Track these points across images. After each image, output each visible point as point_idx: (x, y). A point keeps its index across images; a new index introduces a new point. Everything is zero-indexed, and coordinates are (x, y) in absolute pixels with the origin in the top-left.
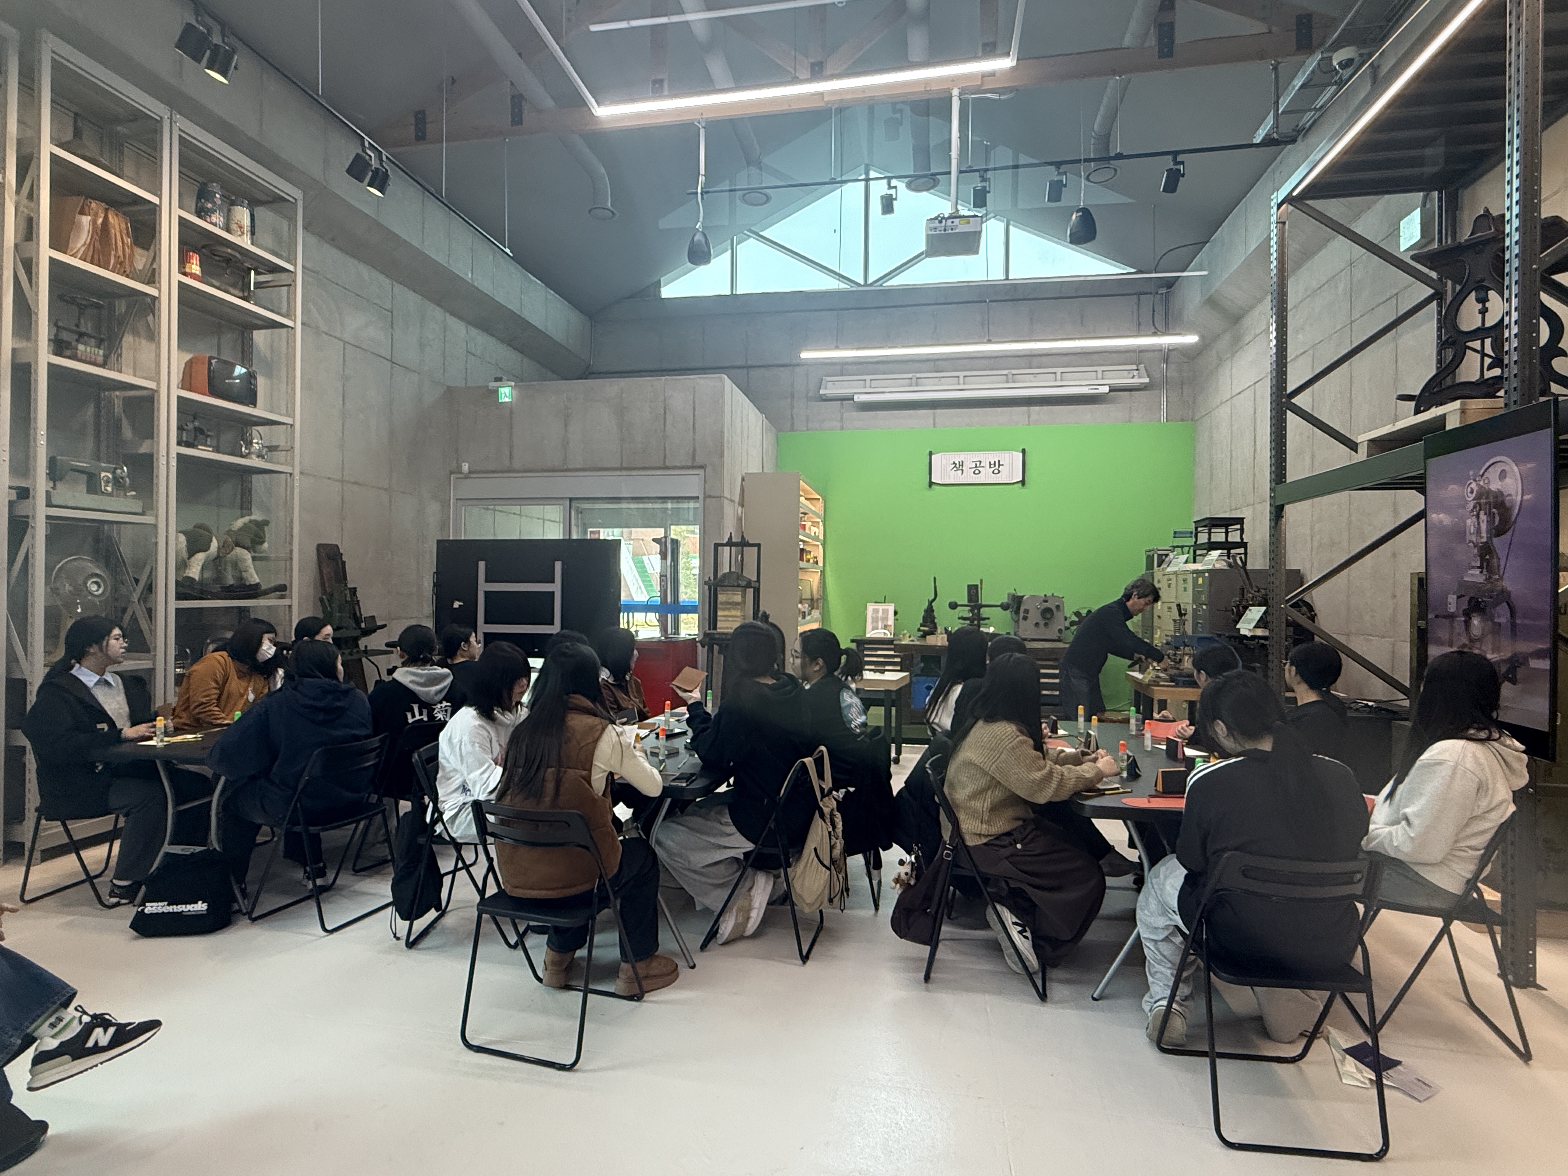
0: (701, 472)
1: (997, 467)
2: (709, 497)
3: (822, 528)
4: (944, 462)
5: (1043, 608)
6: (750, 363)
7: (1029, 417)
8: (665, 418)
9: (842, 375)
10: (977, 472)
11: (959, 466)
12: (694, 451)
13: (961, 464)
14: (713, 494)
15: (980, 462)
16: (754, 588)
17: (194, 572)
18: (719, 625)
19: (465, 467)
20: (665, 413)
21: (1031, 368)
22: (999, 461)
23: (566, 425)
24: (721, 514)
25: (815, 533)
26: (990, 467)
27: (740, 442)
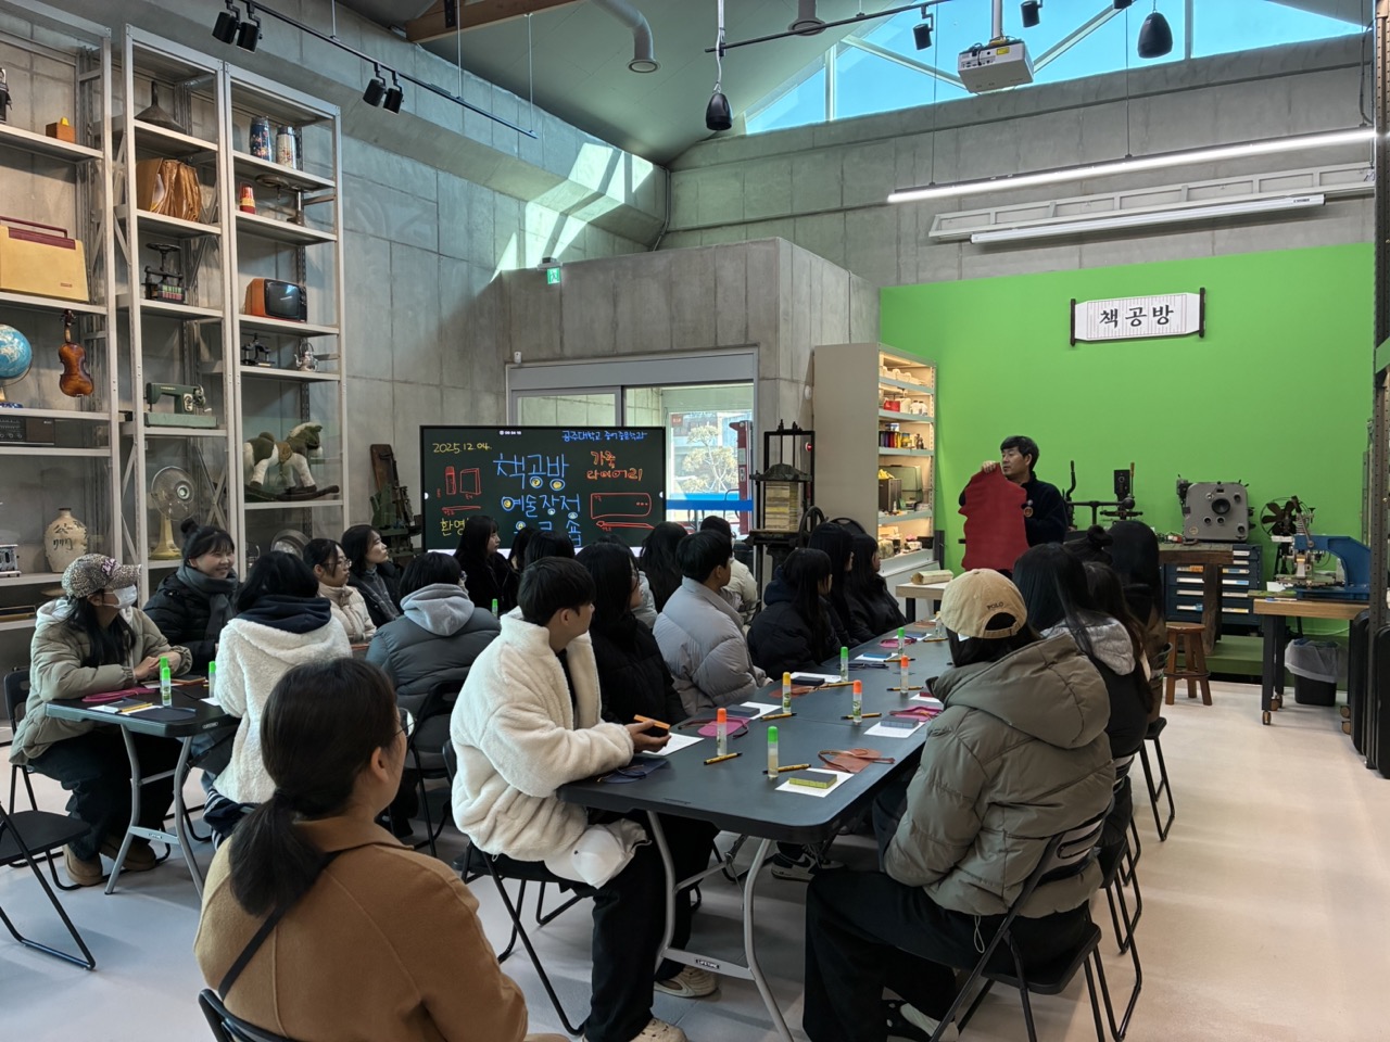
0: (755, 350)
1: (1164, 315)
2: (764, 379)
3: (932, 403)
4: (1091, 312)
5: (1216, 498)
7: (1213, 243)
8: (716, 293)
9: (960, 210)
10: (1136, 322)
11: (1111, 316)
12: (747, 327)
13: (1115, 313)
14: (767, 375)
15: (1141, 309)
16: (805, 482)
17: (260, 476)
18: (767, 523)
19: (518, 357)
20: (716, 285)
21: (1216, 177)
22: (1167, 307)
23: (615, 306)
24: (776, 399)
25: (921, 411)
26: (1155, 315)
27: (807, 310)
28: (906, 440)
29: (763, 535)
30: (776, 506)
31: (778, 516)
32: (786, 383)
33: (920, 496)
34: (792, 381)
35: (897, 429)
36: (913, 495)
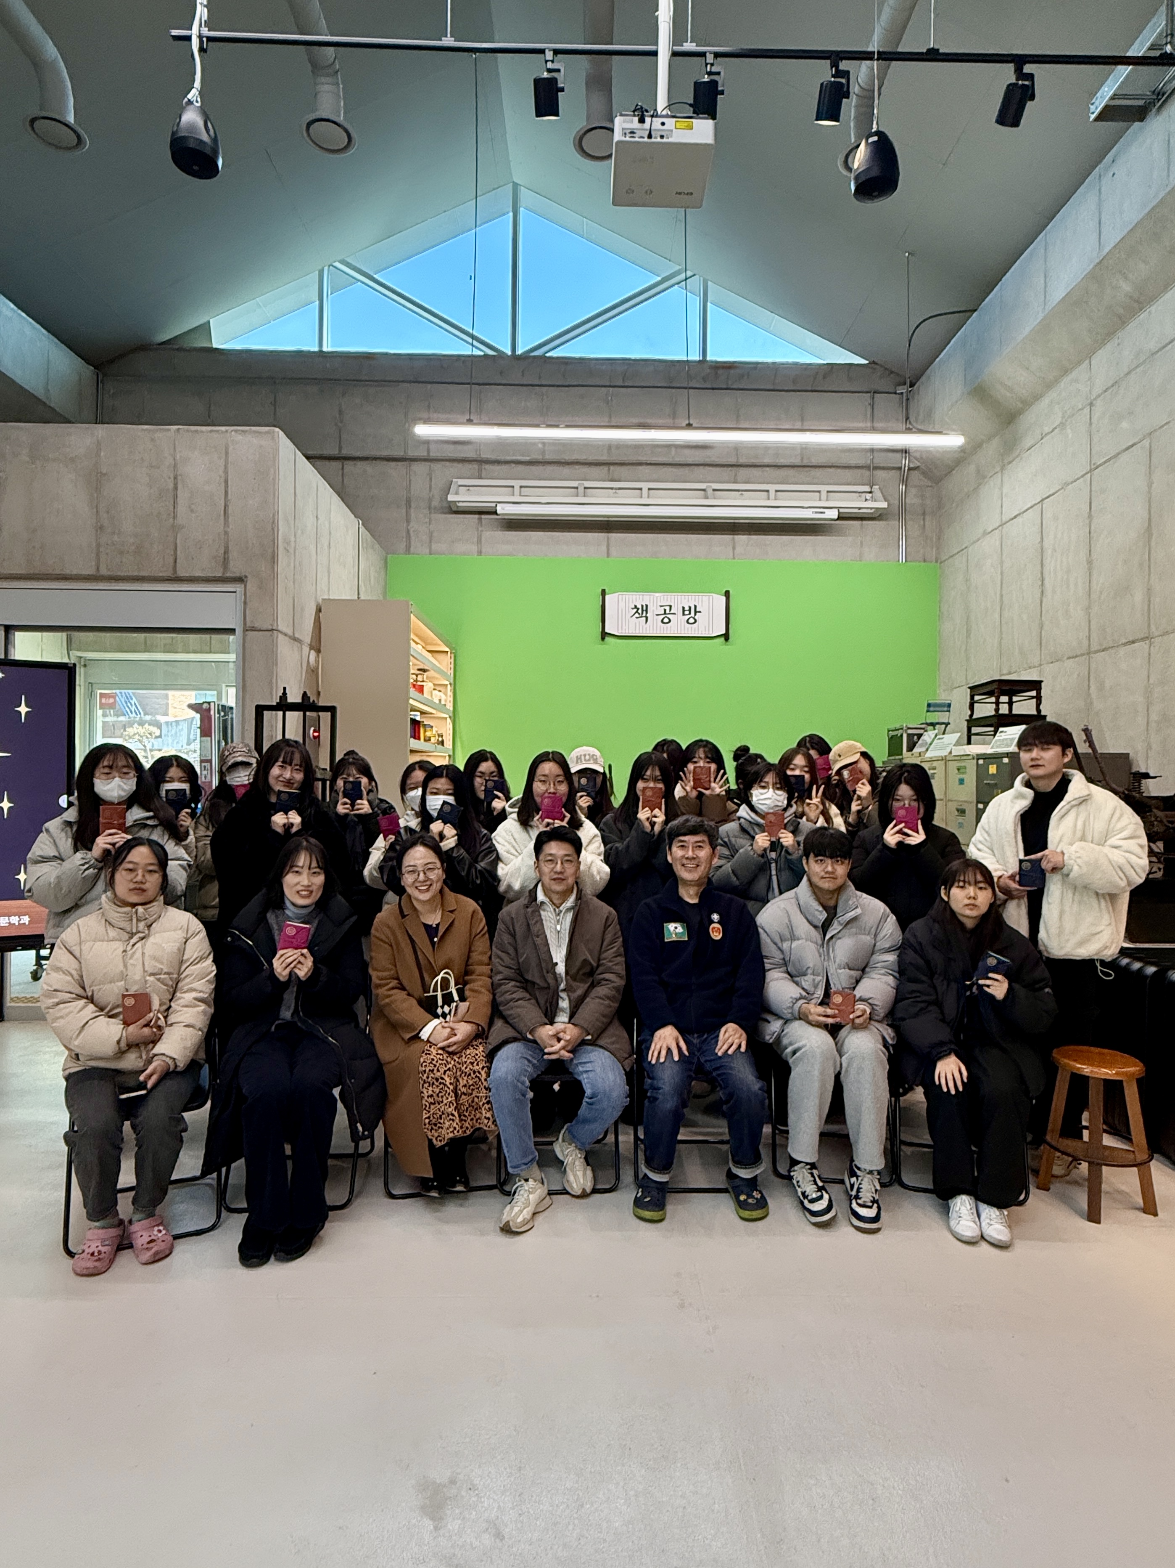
0: (239, 588)
1: (692, 614)
2: (253, 629)
3: (450, 693)
4: (622, 605)
6: (345, 452)
7: (734, 548)
8: (175, 497)
9: (480, 477)
10: (666, 620)
11: (642, 611)
12: (226, 552)
13: (645, 609)
14: (257, 625)
15: (671, 607)
20: (176, 488)
21: (735, 482)
22: (695, 607)
24: (271, 658)
25: (440, 700)
26: (684, 614)
28: (428, 734)
32: (286, 638)
35: (418, 718)
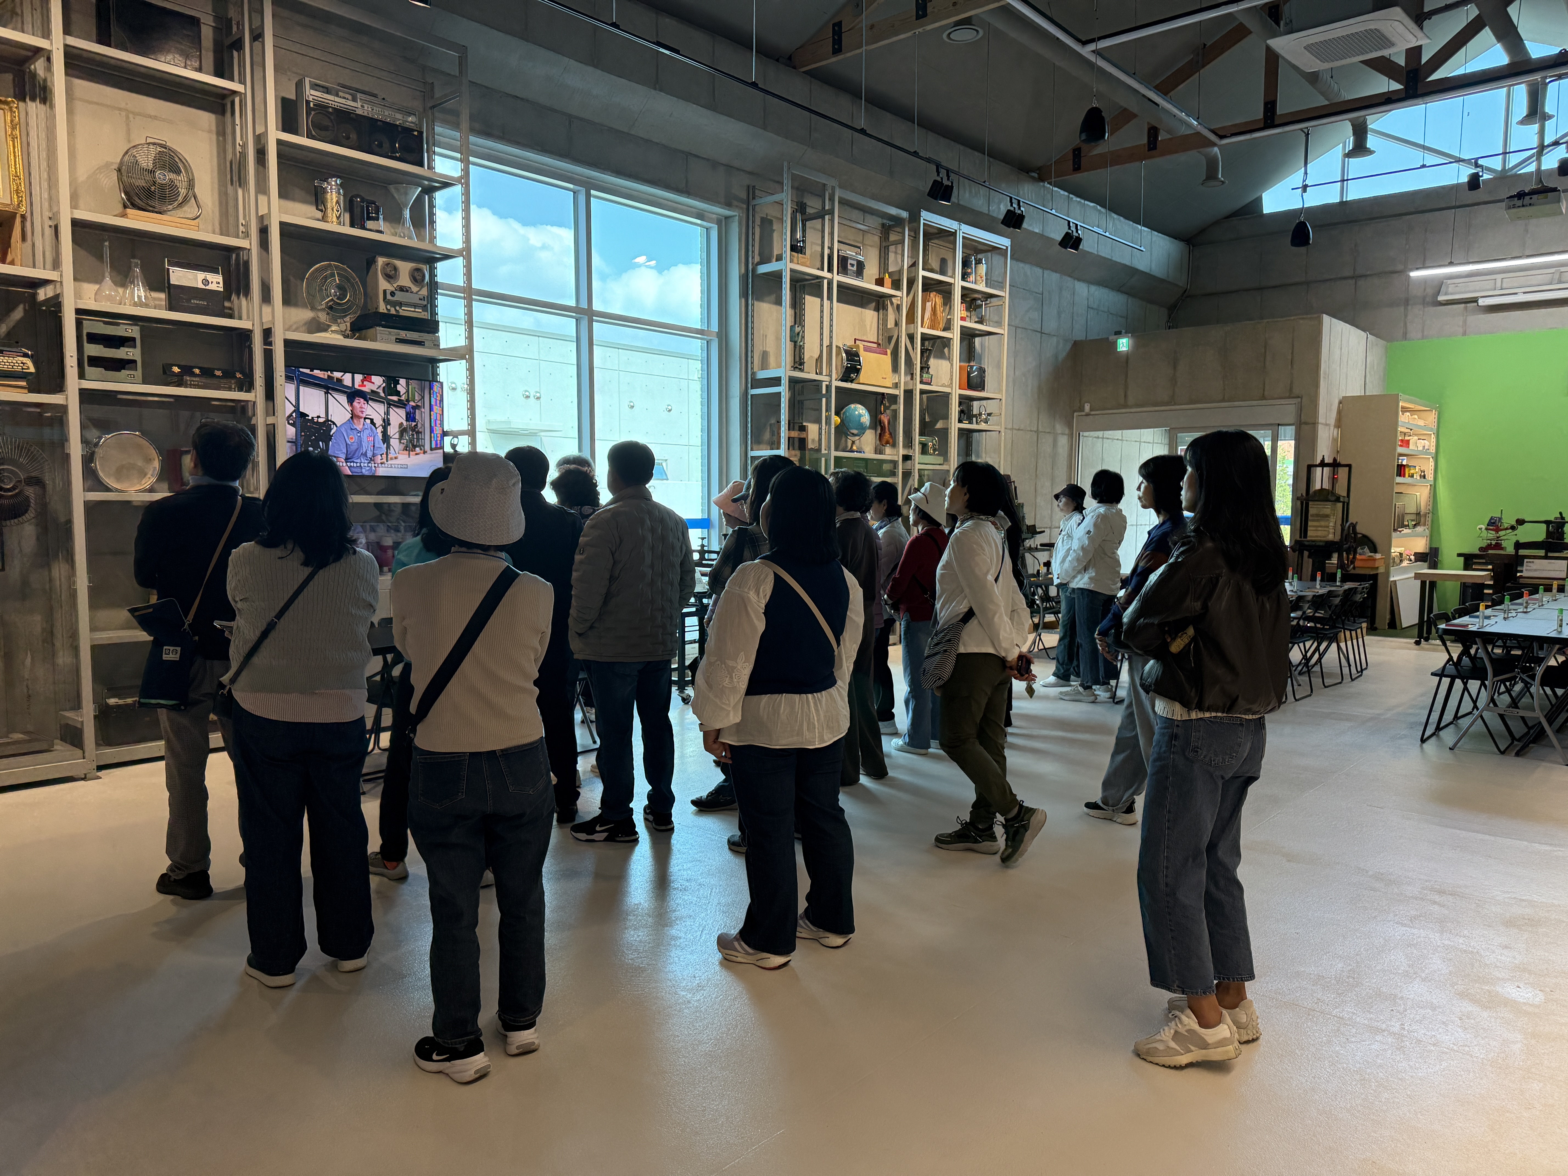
0: (1297, 401)
2: (1304, 422)
3: (1433, 439)
6: (1358, 272)
8: (1265, 356)
9: (1468, 277)
12: (1292, 383)
14: (1306, 420)
16: (1344, 503)
18: (1309, 533)
19: (1087, 406)
20: (1265, 352)
23: (1175, 368)
24: (1315, 439)
25: (1424, 447)
27: (1338, 368)
28: (1412, 471)
29: (1307, 543)
30: (1318, 521)
31: (1320, 529)
32: (1323, 426)
33: (1419, 519)
34: (1326, 425)
35: (1404, 463)
36: (1414, 517)
